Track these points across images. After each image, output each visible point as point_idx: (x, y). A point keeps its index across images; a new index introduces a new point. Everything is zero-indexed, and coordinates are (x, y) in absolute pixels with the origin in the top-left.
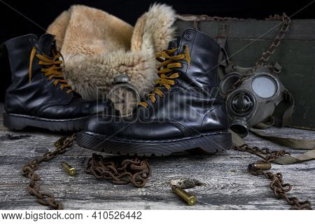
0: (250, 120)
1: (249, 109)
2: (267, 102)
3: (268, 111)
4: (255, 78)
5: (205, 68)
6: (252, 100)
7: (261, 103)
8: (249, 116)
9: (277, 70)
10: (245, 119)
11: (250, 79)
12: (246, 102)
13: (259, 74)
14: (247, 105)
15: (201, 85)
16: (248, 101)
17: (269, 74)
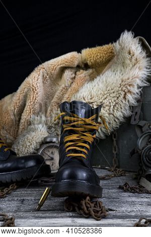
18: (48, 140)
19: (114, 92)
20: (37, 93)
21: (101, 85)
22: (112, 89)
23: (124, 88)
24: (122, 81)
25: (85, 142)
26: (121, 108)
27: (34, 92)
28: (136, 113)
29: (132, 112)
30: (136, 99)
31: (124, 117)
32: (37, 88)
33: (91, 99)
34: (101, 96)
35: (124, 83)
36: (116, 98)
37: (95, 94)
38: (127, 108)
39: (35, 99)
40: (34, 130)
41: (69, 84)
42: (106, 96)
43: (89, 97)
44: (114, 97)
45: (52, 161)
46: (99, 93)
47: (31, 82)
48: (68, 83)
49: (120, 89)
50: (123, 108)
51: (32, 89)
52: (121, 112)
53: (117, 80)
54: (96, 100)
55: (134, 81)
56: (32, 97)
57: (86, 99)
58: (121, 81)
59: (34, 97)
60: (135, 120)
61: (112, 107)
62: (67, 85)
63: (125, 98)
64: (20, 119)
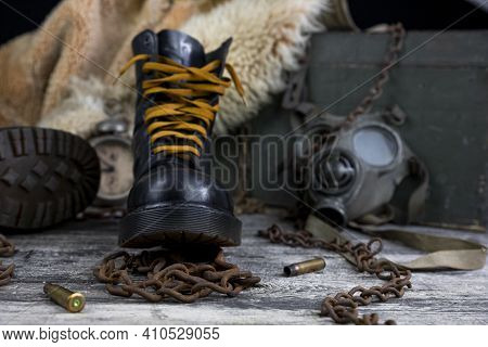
0: (350, 202)
1: (347, 181)
2: (381, 174)
3: (382, 193)
4: (358, 130)
6: (353, 166)
7: (369, 173)
8: (347, 195)
9: (397, 119)
10: (340, 199)
11: (350, 132)
12: (342, 169)
13: (367, 123)
14: (345, 175)
16: (345, 166)
17: (383, 125)
18: (105, 128)
19: (252, 38)
21: (225, 22)
22: (248, 32)
23: (274, 31)
24: (271, 17)
25: (196, 120)
26: (265, 73)
28: (295, 86)
29: (287, 82)
30: (295, 56)
31: (270, 94)
32: (86, 21)
35: (274, 20)
36: (255, 51)
38: (277, 73)
40: (76, 107)
41: (157, 18)
44: (251, 48)
45: (112, 174)
47: (73, 7)
48: (153, 17)
49: (266, 32)
50: (269, 72)
52: (265, 81)
53: (260, 14)
55: (295, 17)
56: (74, 39)
58: (268, 15)
59: (78, 40)
60: (292, 99)
61: (247, 69)
63: (274, 52)
64: (46, 85)
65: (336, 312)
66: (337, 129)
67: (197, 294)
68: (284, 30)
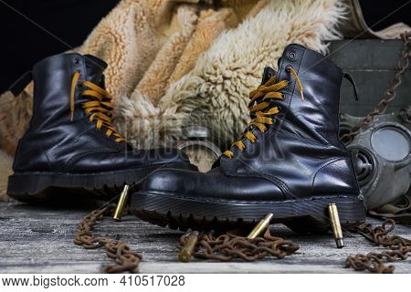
0: (369, 193)
1: (367, 174)
2: (397, 168)
4: (375, 130)
5: (318, 101)
6: (371, 161)
7: (385, 167)
8: (367, 187)
11: (368, 131)
12: (361, 164)
13: (383, 123)
14: (364, 169)
15: (312, 126)
16: (364, 162)
17: (398, 125)
20: (123, 47)
21: (252, 37)
22: (273, 44)
24: (293, 29)
27: (118, 44)
32: (123, 37)
33: (235, 61)
34: (252, 56)
35: (296, 32)
37: (241, 53)
39: (120, 58)
41: (190, 32)
42: (262, 56)
43: (231, 58)
46: (249, 50)
47: (112, 26)
48: (186, 31)
49: (290, 42)
51: (115, 39)
53: (282, 27)
54: (245, 63)
55: (316, 28)
56: (113, 53)
57: (225, 61)
58: (290, 27)
62: (185, 34)
65: (356, 264)
66: (357, 129)
67: (256, 256)
68: (306, 40)
